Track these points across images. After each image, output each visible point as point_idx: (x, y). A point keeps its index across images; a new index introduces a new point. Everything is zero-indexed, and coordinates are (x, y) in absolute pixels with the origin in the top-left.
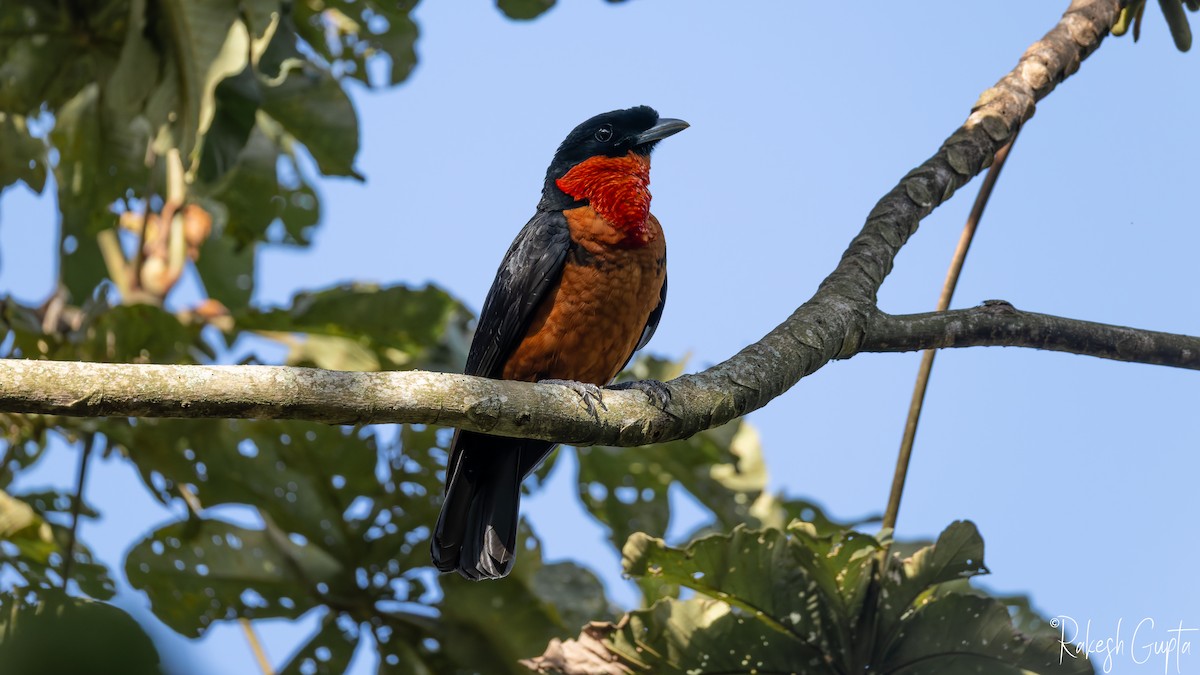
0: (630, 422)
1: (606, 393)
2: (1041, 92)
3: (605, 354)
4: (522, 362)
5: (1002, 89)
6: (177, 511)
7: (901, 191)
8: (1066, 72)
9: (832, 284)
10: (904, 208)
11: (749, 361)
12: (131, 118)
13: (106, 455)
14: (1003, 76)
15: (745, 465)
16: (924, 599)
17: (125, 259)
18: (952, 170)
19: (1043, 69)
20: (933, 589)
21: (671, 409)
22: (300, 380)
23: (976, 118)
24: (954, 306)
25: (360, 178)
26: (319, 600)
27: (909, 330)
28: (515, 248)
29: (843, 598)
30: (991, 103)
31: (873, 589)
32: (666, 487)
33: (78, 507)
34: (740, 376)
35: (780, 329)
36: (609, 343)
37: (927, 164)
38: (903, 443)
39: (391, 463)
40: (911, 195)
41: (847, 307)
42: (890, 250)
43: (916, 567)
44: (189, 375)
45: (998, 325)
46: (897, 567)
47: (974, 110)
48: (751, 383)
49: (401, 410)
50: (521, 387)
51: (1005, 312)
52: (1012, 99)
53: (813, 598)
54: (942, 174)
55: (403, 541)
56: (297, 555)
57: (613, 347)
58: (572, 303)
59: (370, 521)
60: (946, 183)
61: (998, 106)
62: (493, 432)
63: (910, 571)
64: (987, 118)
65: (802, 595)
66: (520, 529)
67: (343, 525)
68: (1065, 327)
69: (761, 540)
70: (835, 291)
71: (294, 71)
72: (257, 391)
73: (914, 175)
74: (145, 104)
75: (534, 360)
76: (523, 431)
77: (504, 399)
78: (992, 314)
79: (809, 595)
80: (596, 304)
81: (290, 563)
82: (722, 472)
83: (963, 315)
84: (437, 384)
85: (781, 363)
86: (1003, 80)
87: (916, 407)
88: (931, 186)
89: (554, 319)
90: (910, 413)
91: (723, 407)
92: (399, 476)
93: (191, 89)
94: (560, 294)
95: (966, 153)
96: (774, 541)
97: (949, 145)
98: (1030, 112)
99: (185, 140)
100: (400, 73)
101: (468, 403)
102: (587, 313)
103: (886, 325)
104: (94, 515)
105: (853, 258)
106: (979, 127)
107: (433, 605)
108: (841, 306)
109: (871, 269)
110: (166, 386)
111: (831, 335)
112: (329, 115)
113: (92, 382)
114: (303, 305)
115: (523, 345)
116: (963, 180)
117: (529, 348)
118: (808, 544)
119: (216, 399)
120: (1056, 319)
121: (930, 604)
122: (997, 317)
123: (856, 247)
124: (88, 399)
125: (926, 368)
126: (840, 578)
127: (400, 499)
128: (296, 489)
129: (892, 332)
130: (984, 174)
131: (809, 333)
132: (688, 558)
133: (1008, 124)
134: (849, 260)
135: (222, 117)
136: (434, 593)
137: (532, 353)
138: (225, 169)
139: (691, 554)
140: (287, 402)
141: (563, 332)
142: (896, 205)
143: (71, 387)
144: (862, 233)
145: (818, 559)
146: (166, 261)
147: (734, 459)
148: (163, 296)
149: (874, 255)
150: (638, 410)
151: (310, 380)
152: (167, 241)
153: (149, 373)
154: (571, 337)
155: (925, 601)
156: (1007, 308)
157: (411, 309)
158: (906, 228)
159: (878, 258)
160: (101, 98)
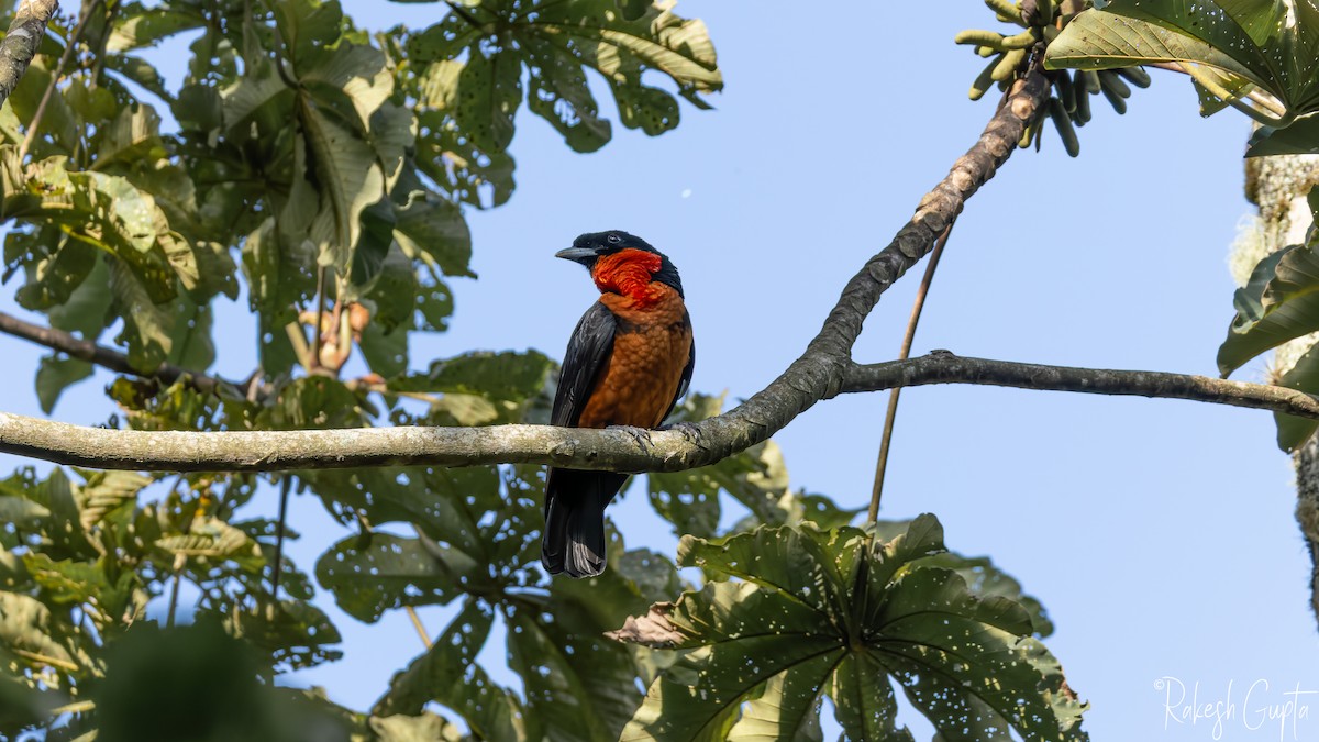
0: (671, 454)
1: (652, 433)
2: (967, 194)
3: (651, 403)
4: (592, 415)
5: (938, 192)
6: (353, 528)
7: (866, 273)
8: (986, 177)
9: (817, 345)
10: (869, 285)
11: (758, 404)
12: (301, 240)
13: (300, 491)
14: (937, 183)
15: (771, 471)
16: (902, 573)
17: (308, 344)
18: (903, 255)
19: (968, 176)
20: (908, 565)
21: (702, 442)
22: (425, 436)
23: (920, 216)
24: (911, 356)
25: (474, 276)
26: (462, 589)
27: (876, 375)
28: (578, 328)
29: (841, 575)
30: (930, 204)
31: (863, 567)
32: (716, 490)
33: (282, 531)
34: (751, 416)
35: (780, 379)
36: (654, 393)
37: (884, 251)
38: (880, 458)
39: (508, 484)
40: (873, 275)
41: (828, 360)
42: (860, 317)
43: (894, 549)
44: (342, 436)
45: (942, 368)
46: (879, 549)
47: (917, 210)
48: (760, 421)
49: (501, 454)
50: (589, 433)
51: (947, 358)
52: (945, 200)
53: (820, 576)
54: (896, 258)
55: (522, 542)
56: (443, 556)
57: (656, 397)
58: (624, 365)
59: (496, 528)
60: (899, 265)
61: (936, 206)
62: (570, 467)
63: (890, 553)
64: (928, 215)
65: (811, 574)
66: (607, 527)
67: (476, 532)
68: (993, 367)
69: (778, 536)
70: (819, 349)
71: (417, 198)
72: (393, 446)
73: (875, 260)
74: (309, 230)
75: (600, 412)
76: (592, 466)
77: (577, 442)
78: (938, 360)
79: (816, 574)
80: (642, 363)
81: (439, 562)
82: (755, 477)
83: (916, 362)
84: (527, 433)
85: (781, 405)
86: (938, 186)
87: (888, 431)
88: (887, 268)
89: (612, 379)
90: (884, 436)
91: (740, 439)
92: (516, 493)
93: (343, 216)
94: (613, 359)
95: (913, 241)
96: (788, 536)
97: (900, 236)
98: (960, 208)
99: (341, 255)
100: (501, 198)
101: (551, 446)
102: (636, 372)
103: (859, 372)
104: (294, 536)
105: (832, 324)
106: (922, 221)
107: (545, 587)
108: (824, 360)
109: (845, 331)
110: (325, 446)
111: (817, 382)
112: (447, 229)
113: (270, 445)
114: (438, 371)
115: (591, 402)
116: (911, 262)
117: (595, 404)
118: (812, 536)
119: (363, 453)
120: (985, 361)
121: (906, 576)
122: (941, 362)
123: (834, 315)
124: (267, 459)
125: (893, 401)
126: (838, 561)
127: (517, 510)
128: (441, 508)
129: (863, 377)
130: (928, 257)
131: (802, 381)
132: (724, 551)
133: (944, 219)
134: (829, 325)
135: (366, 236)
136: (546, 578)
137: (599, 406)
138: (372, 275)
139: (726, 548)
140: (416, 453)
141: (619, 389)
142: (863, 283)
143: (254, 450)
144: (838, 306)
145: (821, 547)
146: (338, 346)
147: (764, 467)
148: (337, 371)
149: (848, 321)
150: (677, 445)
151: (432, 435)
152: (338, 331)
153: (312, 437)
154: (626, 391)
155: (902, 575)
156: (948, 355)
157: (518, 370)
158: (871, 300)
159: (851, 323)
160: (277, 227)
